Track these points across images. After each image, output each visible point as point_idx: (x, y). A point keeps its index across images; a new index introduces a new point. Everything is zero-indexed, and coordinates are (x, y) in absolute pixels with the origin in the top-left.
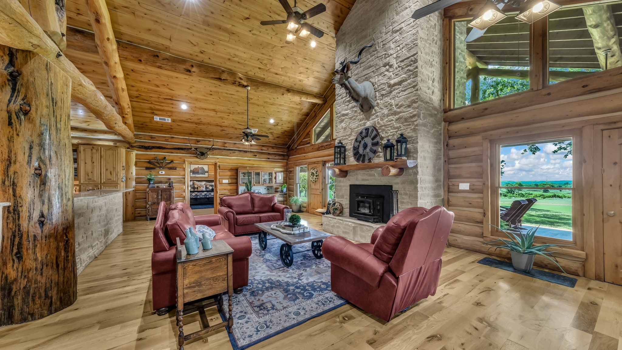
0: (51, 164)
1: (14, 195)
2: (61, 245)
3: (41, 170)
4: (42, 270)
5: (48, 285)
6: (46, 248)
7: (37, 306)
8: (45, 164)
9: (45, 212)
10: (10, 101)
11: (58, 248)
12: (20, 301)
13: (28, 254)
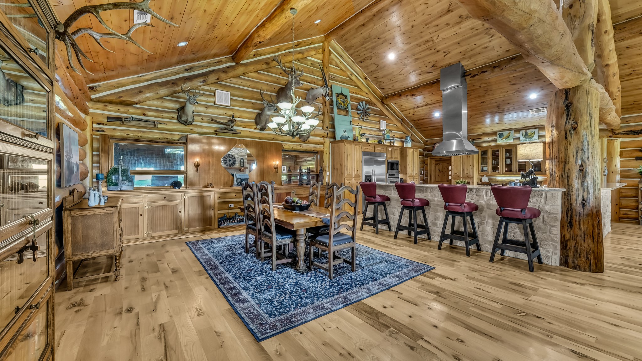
0: (589, 162)
1: (568, 184)
2: (595, 223)
3: (583, 167)
4: (584, 238)
5: (588, 250)
6: (586, 223)
7: (582, 262)
8: (585, 163)
9: (585, 198)
10: (566, 123)
11: (593, 225)
12: (572, 254)
13: (576, 224)
